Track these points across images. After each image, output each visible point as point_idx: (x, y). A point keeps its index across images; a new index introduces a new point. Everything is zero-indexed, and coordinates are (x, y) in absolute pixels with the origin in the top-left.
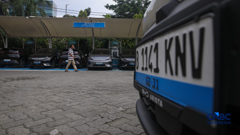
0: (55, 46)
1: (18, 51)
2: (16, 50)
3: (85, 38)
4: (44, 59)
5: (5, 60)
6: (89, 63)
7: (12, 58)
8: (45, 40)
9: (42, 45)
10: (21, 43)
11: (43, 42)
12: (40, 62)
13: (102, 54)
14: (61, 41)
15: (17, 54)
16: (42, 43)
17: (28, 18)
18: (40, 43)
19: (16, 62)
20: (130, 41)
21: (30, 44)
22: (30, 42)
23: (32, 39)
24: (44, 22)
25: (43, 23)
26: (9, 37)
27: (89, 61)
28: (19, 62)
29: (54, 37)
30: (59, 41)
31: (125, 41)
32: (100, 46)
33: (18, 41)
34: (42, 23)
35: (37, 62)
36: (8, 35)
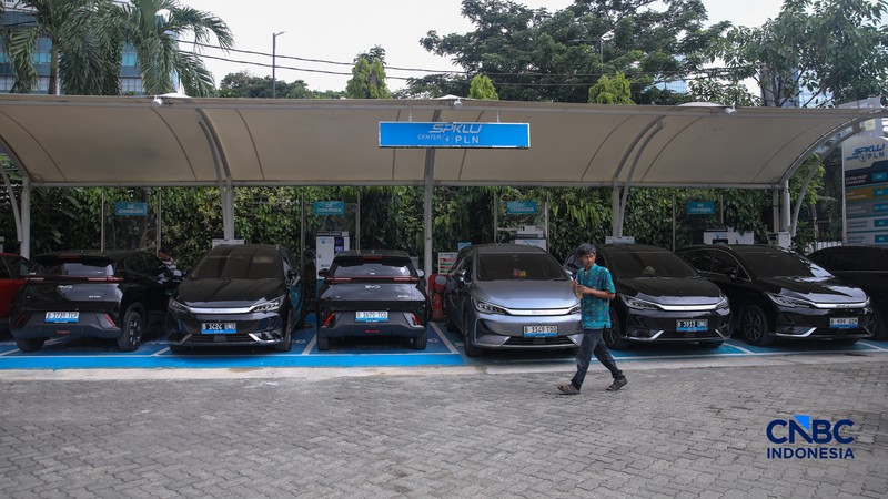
0: (244, 220)
1: (110, 270)
2: (101, 262)
3: (385, 188)
4: (252, 312)
5: (52, 316)
6: (485, 329)
7: (85, 307)
8: (198, 198)
9: (184, 218)
10: (88, 212)
11: (190, 204)
12: (231, 328)
13: (524, 274)
14: (272, 200)
15: (108, 281)
16: (182, 211)
17: (159, 101)
18: (172, 208)
19: (107, 323)
20: (579, 194)
21: (131, 217)
22: (132, 210)
23: (140, 195)
24: (210, 118)
25: (206, 126)
26: (36, 185)
27: (482, 321)
28: (119, 322)
29: (242, 184)
30: (257, 197)
31: (559, 195)
32: (447, 221)
33: (74, 201)
34: (203, 122)
35: (216, 329)
36: (32, 178)
